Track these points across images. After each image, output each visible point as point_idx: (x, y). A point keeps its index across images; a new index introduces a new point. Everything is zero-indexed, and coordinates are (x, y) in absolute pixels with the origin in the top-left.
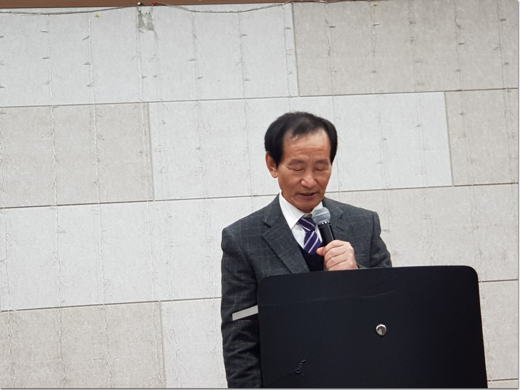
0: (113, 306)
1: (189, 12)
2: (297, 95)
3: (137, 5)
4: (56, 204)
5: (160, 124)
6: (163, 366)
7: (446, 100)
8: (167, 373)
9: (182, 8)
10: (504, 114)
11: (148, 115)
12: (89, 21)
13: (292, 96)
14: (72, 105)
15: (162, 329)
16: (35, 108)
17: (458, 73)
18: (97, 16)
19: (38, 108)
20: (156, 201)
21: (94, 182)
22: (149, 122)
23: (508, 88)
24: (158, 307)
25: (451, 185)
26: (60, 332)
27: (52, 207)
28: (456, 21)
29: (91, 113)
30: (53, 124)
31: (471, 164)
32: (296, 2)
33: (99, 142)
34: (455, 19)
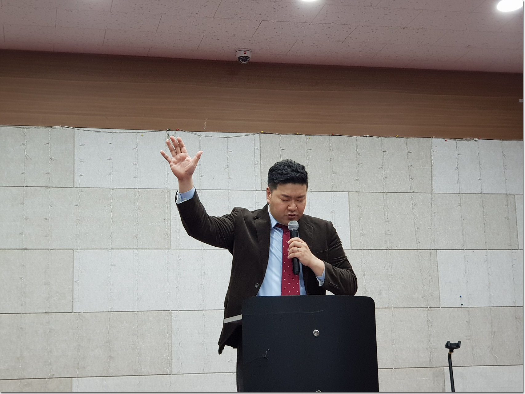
0: (142, 312)
1: (198, 136)
2: (260, 190)
3: (167, 130)
4: (110, 248)
6: (171, 351)
7: (349, 197)
8: (173, 355)
9: (194, 134)
10: (383, 207)
11: (170, 197)
12: (137, 138)
13: (257, 190)
15: (171, 328)
16: (101, 189)
17: (357, 181)
18: (142, 136)
19: (103, 189)
20: (172, 249)
21: (135, 236)
22: (170, 201)
23: (386, 192)
24: (170, 314)
25: (350, 248)
26: (109, 327)
27: (108, 250)
29: (135, 194)
30: (112, 200)
31: (362, 236)
32: (262, 133)
33: (139, 211)
34: (356, 149)
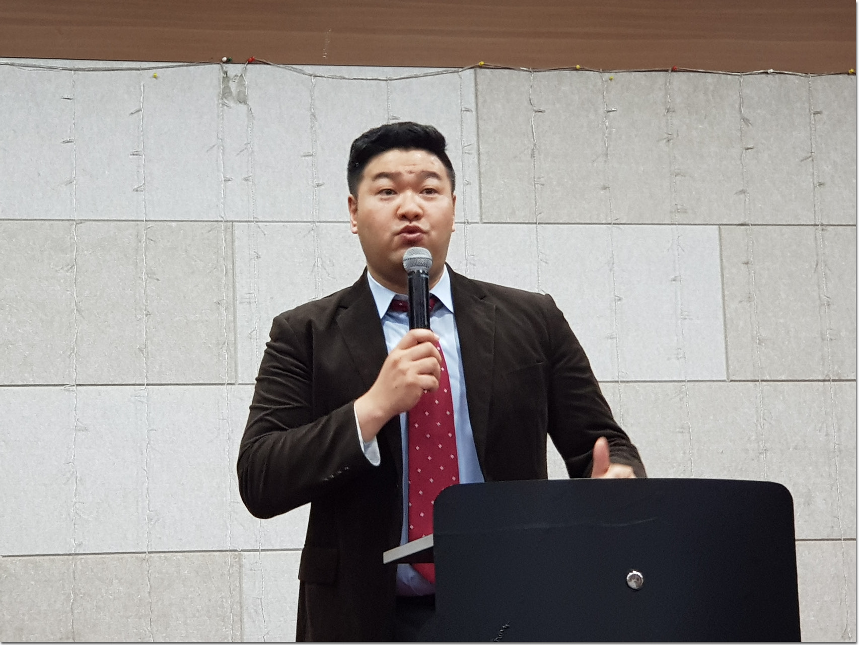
0: (163, 555)
1: (307, 76)
2: (478, 221)
3: (222, 61)
4: (74, 383)
5: (252, 259)
7: (720, 239)
9: (296, 70)
10: (815, 266)
11: (233, 242)
12: (142, 84)
13: (470, 221)
14: (108, 220)
15: (241, 597)
16: (47, 222)
17: (742, 196)
18: (155, 77)
19: (51, 222)
20: (240, 384)
21: (139, 348)
22: (233, 253)
23: (822, 225)
24: (237, 560)
25: (725, 378)
26: (72, 595)
27: (67, 387)
28: (740, 111)
29: (137, 237)
30: (75, 251)
31: (758, 346)
32: (481, 67)
33: (150, 282)
34: (740, 108)
